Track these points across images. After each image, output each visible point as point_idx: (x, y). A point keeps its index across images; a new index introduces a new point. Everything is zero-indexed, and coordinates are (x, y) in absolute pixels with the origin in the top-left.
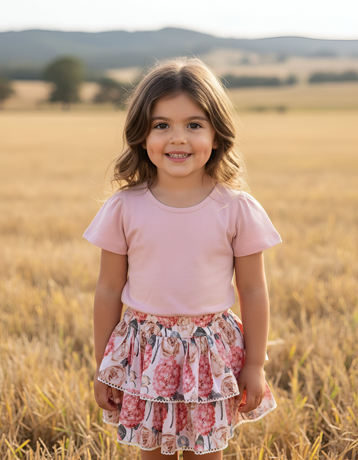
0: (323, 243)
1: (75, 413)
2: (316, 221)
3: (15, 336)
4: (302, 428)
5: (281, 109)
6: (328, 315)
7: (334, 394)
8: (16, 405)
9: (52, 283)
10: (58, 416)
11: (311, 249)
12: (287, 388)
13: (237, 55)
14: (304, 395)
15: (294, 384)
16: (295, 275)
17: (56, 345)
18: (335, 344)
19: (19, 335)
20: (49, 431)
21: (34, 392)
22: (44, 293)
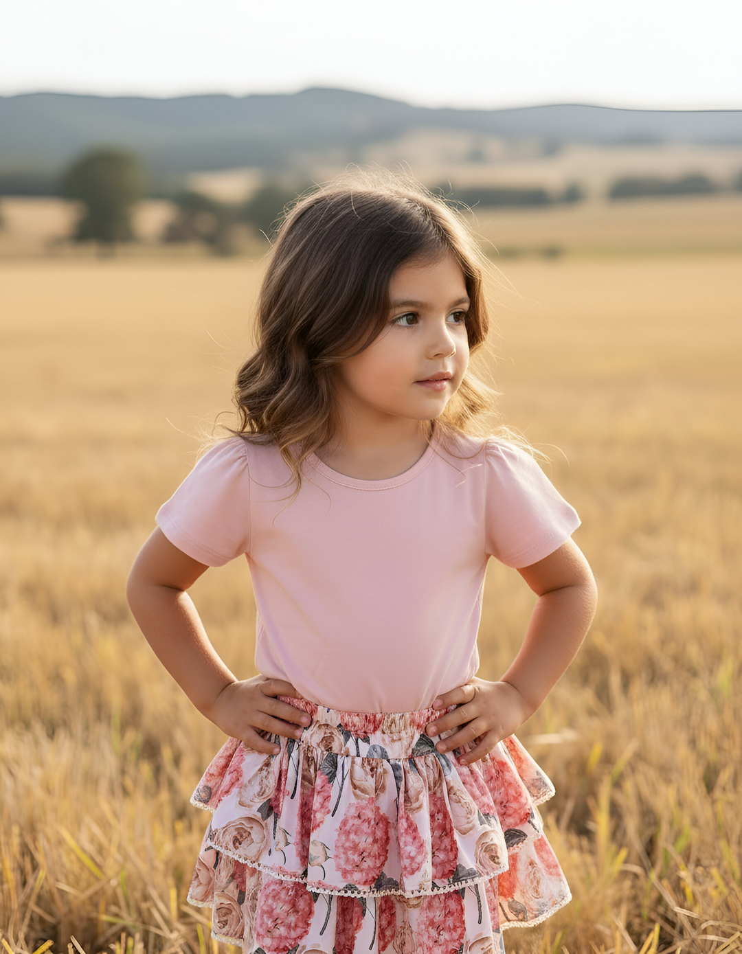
0: (650, 529)
1: (145, 885)
4: (617, 915)
7: (682, 843)
8: (22, 871)
9: (93, 620)
10: (109, 892)
11: (627, 543)
12: (586, 833)
14: (620, 846)
15: (602, 824)
17: (105, 746)
18: (682, 738)
19: (27, 726)
20: (92, 923)
21: (60, 842)
22: (77, 638)
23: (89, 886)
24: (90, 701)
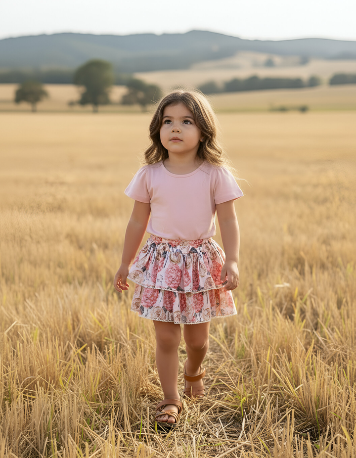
0: (328, 217)
1: (118, 329)
2: (325, 201)
3: (68, 284)
5: (303, 109)
6: (327, 269)
7: (327, 323)
8: (73, 326)
9: (95, 246)
10: (105, 332)
11: (319, 223)
12: (292, 318)
13: (262, 58)
15: (297, 315)
16: (303, 239)
22: (88, 253)
23: (98, 330)
24: (94, 274)
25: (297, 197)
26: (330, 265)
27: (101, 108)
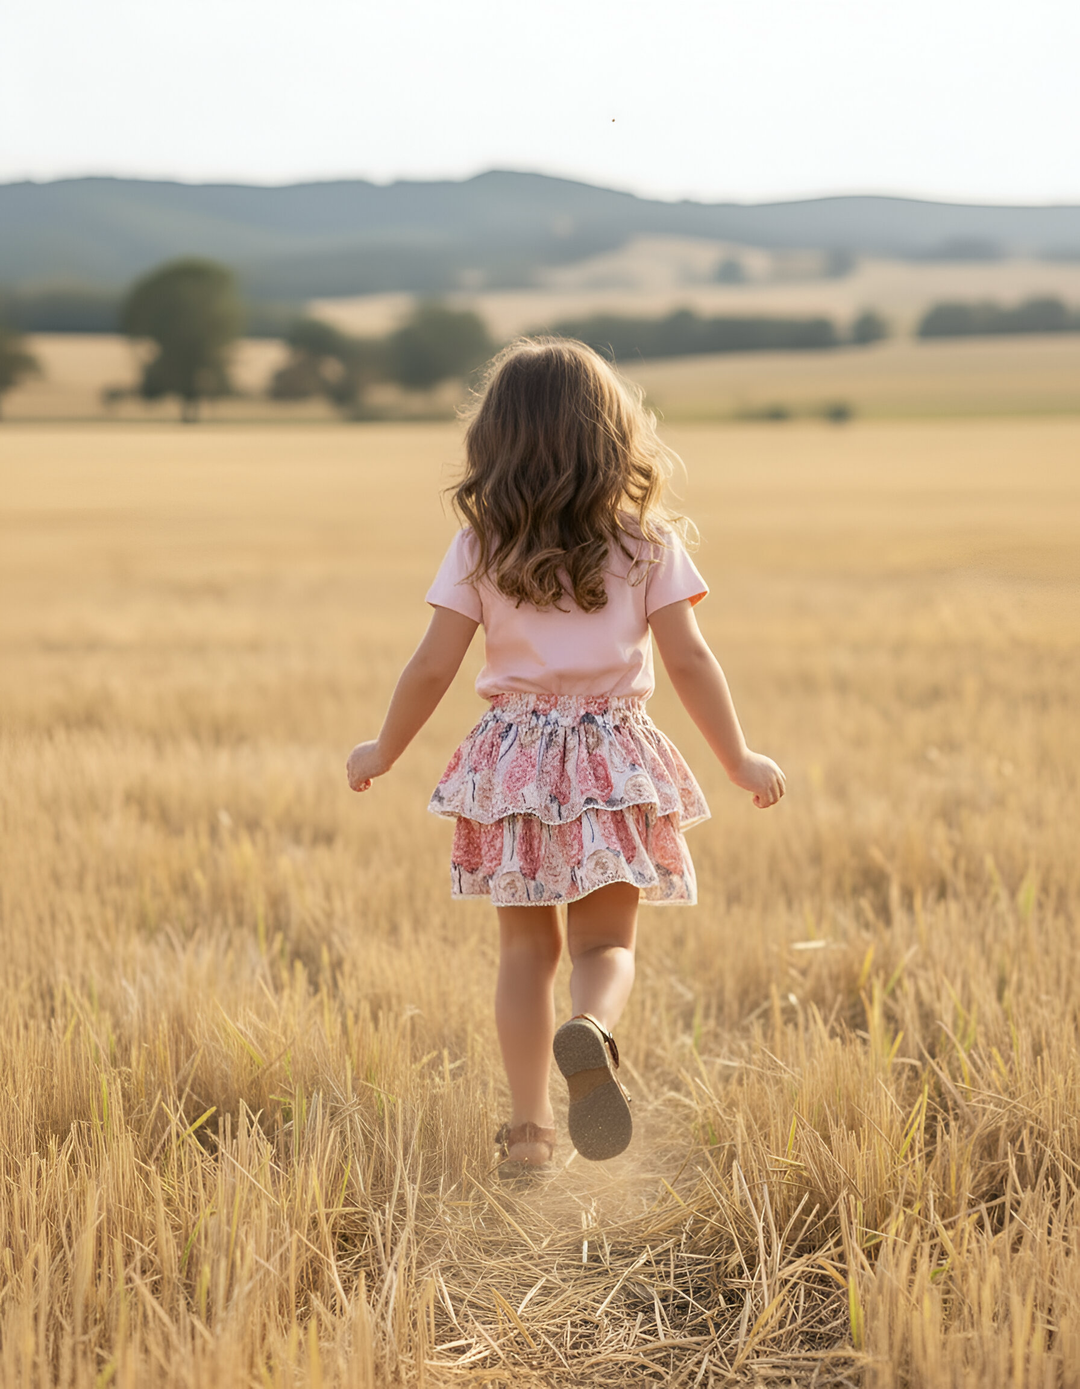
5: (840, 414)
6: (955, 894)
13: (705, 256)
24: (227, 907)
25: (842, 685)
26: (961, 884)
27: (206, 410)
